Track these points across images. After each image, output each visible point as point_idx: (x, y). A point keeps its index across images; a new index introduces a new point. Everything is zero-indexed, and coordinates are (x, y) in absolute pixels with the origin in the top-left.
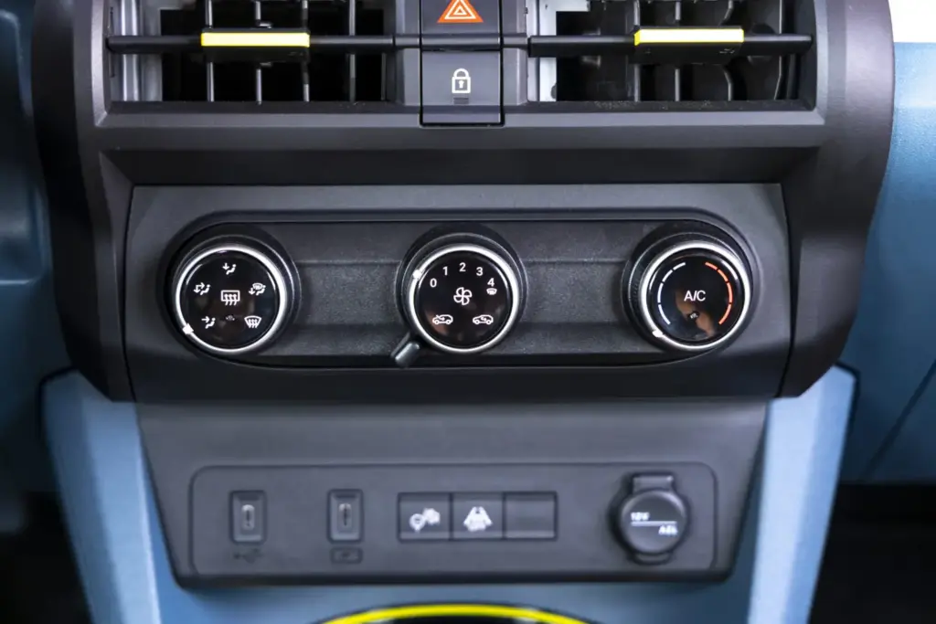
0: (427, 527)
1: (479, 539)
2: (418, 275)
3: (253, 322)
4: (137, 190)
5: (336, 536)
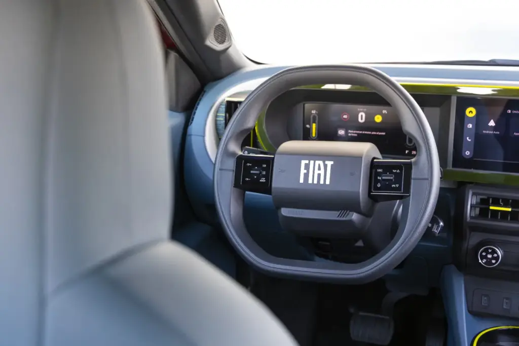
3: (494, 261)
4: (472, 233)
5: (504, 307)
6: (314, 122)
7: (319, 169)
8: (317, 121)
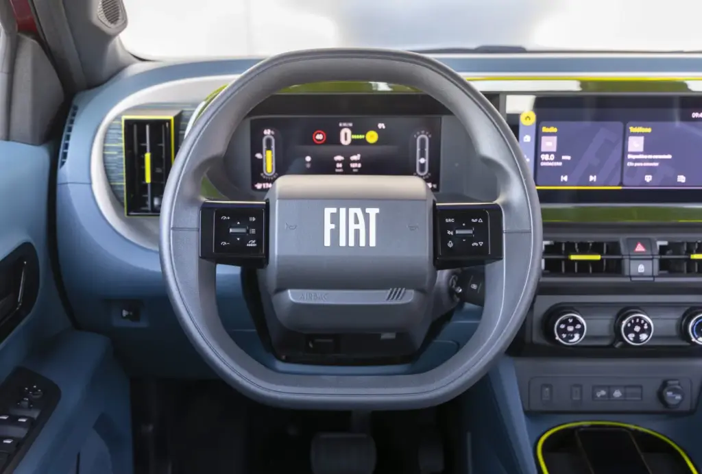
0: (602, 396)
1: (617, 400)
2: (624, 323)
5: (574, 399)
6: (269, 148)
7: (357, 222)
8: (273, 147)
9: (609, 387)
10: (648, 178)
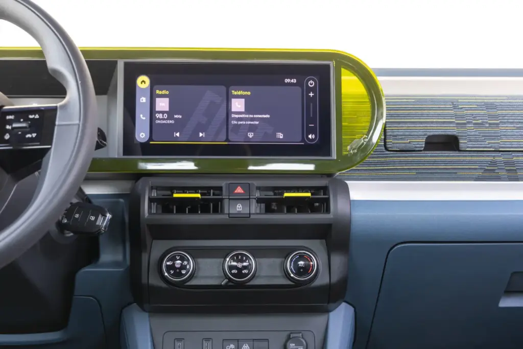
2: (228, 259)
4: (154, 241)
9: (238, 340)
10: (251, 135)
